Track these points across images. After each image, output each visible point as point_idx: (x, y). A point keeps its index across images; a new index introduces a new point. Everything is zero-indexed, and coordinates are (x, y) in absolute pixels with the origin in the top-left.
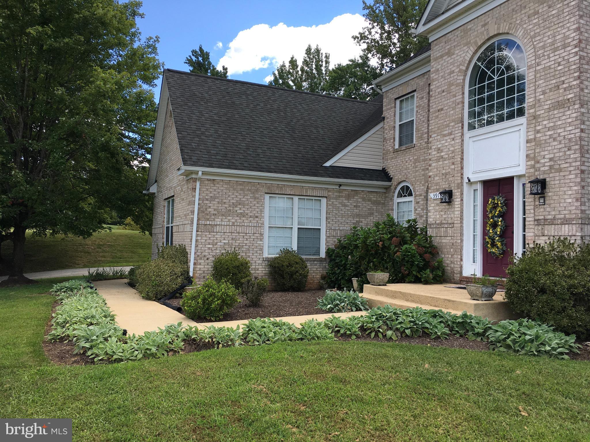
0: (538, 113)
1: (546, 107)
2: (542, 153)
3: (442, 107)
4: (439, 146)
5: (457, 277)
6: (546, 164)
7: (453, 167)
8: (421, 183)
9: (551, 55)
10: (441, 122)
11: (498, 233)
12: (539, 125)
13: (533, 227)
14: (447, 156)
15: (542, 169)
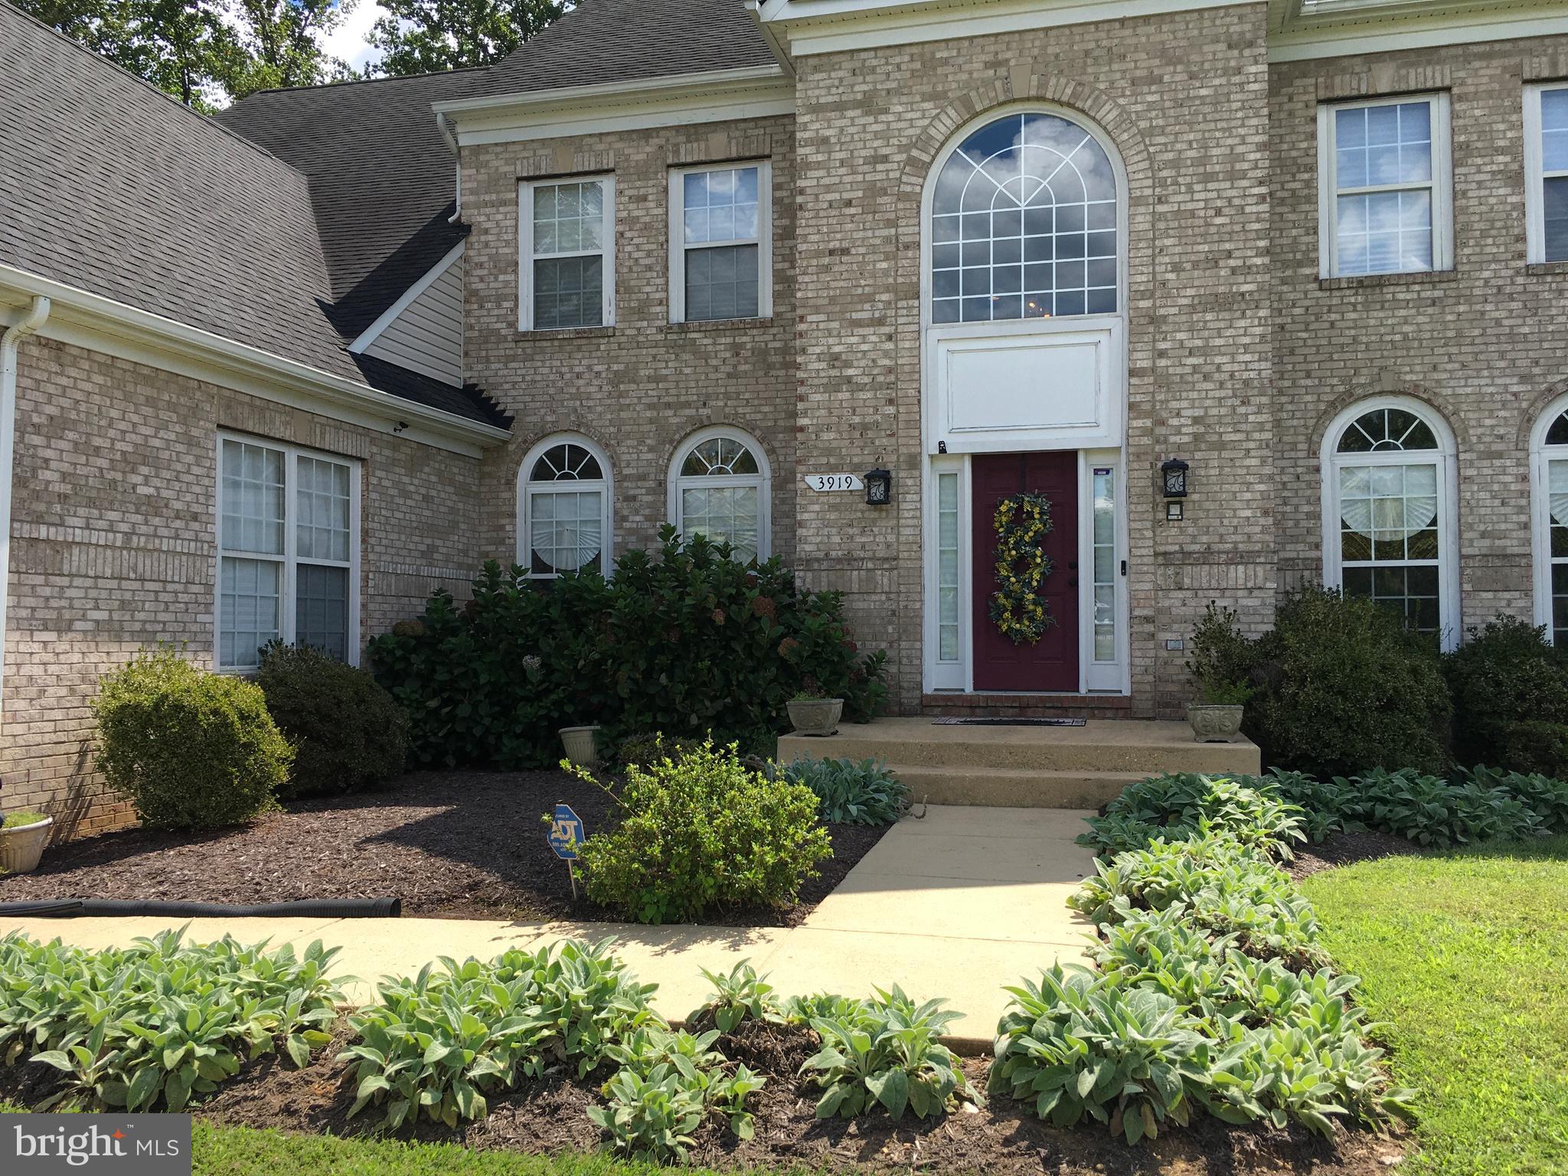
0: (1162, 312)
1: (1185, 301)
2: (1174, 404)
3: (845, 244)
4: (836, 349)
5: (909, 698)
6: (1184, 430)
7: (891, 410)
8: (641, 442)
9: (1197, 187)
10: (842, 284)
11: (1035, 584)
12: (1164, 339)
13: (1152, 569)
14: (866, 380)
15: (1172, 439)
